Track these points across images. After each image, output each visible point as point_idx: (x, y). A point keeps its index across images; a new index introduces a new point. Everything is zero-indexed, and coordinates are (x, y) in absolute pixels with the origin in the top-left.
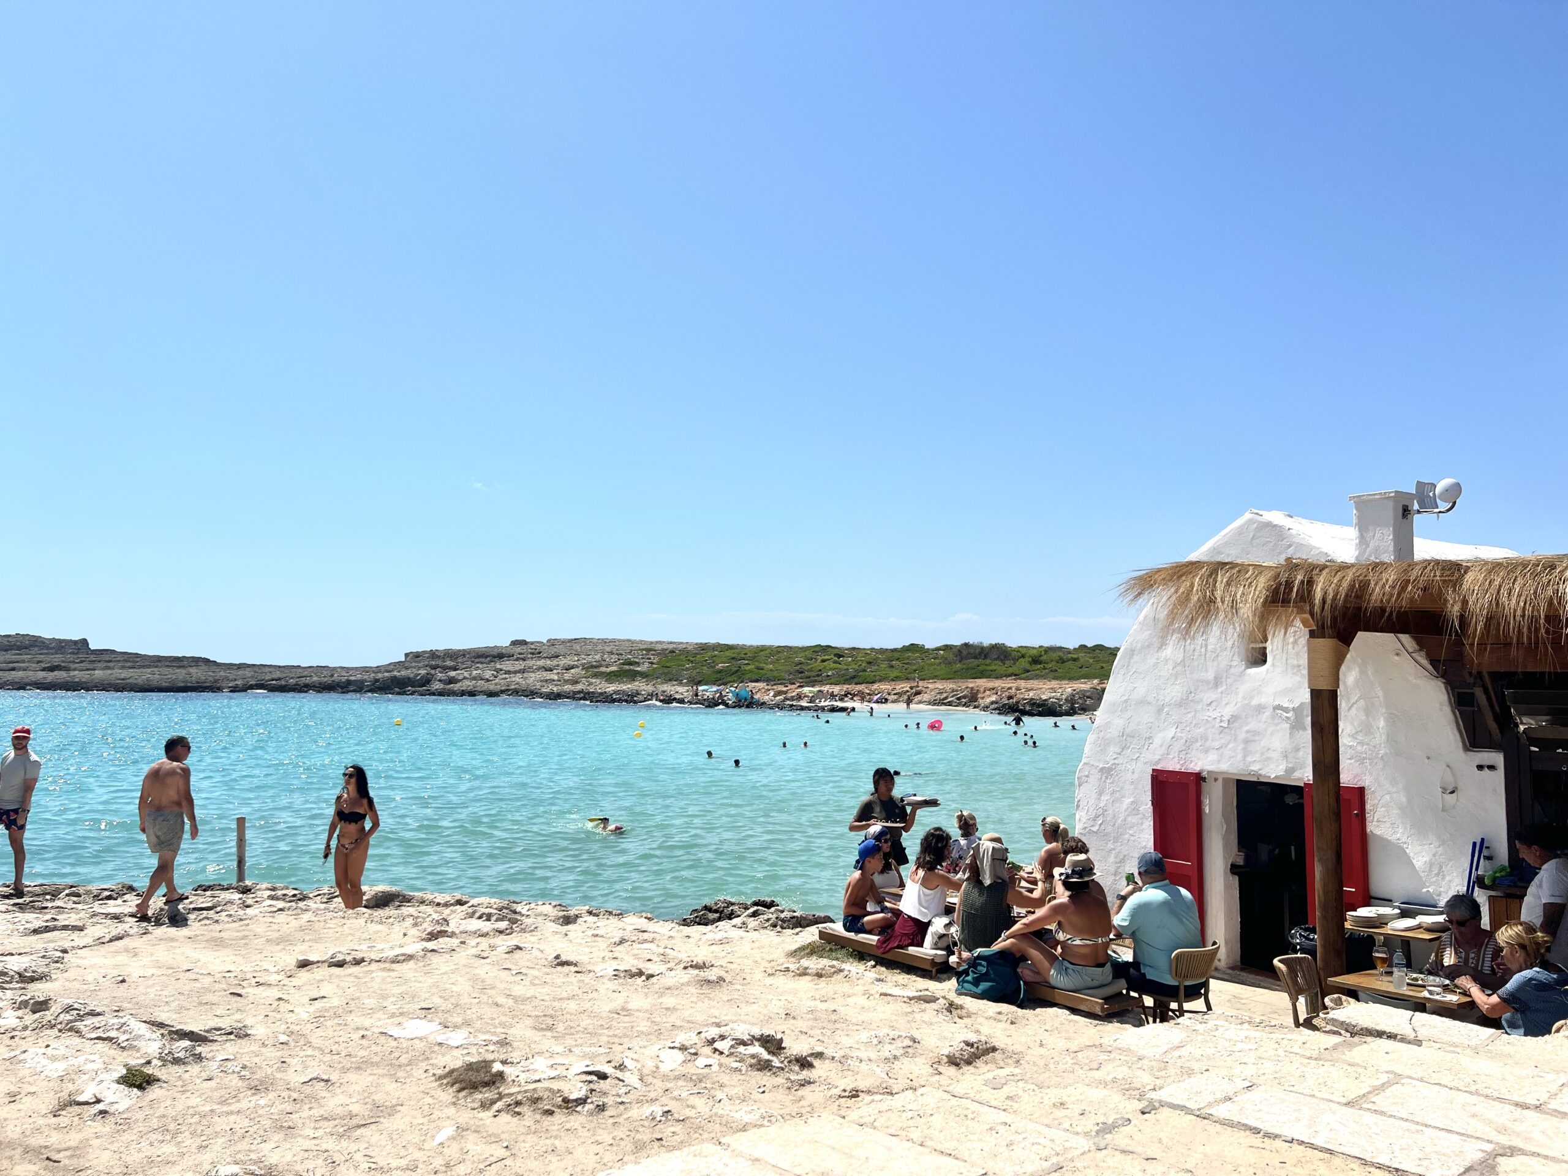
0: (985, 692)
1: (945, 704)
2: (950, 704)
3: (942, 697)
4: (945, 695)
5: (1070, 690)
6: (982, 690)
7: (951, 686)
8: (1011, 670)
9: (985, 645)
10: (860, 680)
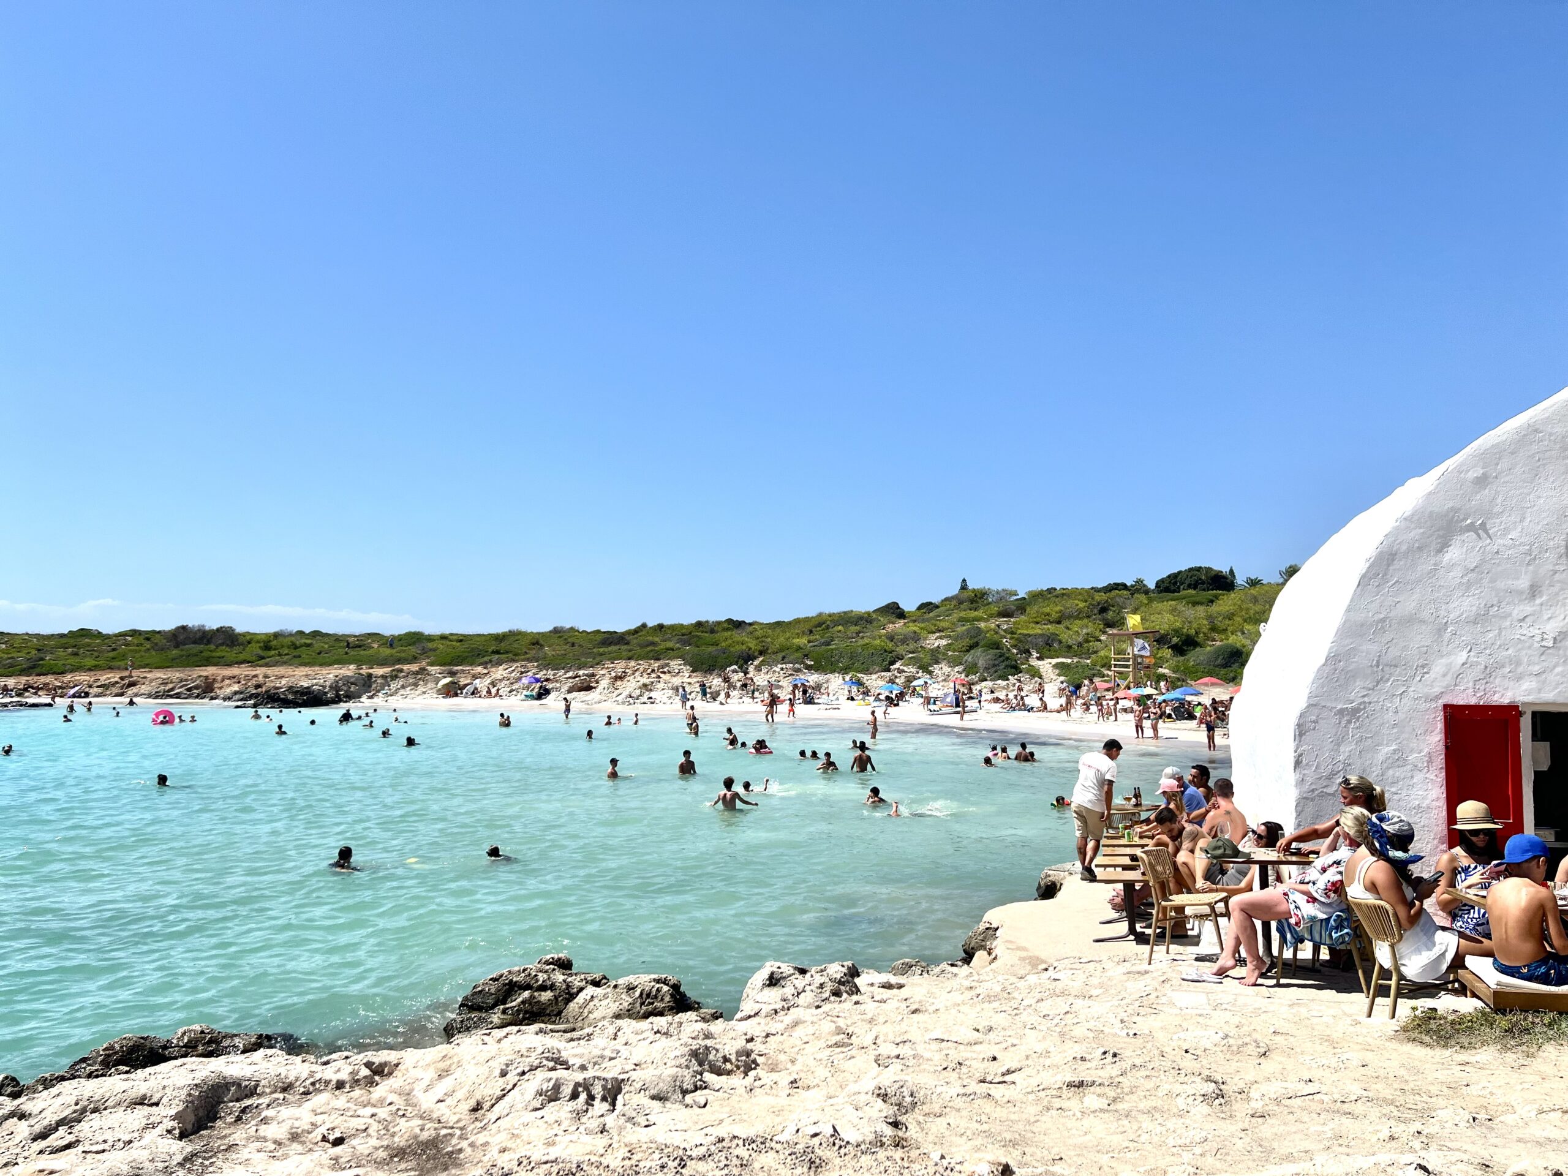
0: (223, 681)
1: (171, 697)
2: (178, 696)
3: (167, 688)
4: (170, 686)
5: (331, 676)
6: (219, 678)
7: (178, 675)
8: (242, 657)
9: (207, 628)
10: (43, 670)
